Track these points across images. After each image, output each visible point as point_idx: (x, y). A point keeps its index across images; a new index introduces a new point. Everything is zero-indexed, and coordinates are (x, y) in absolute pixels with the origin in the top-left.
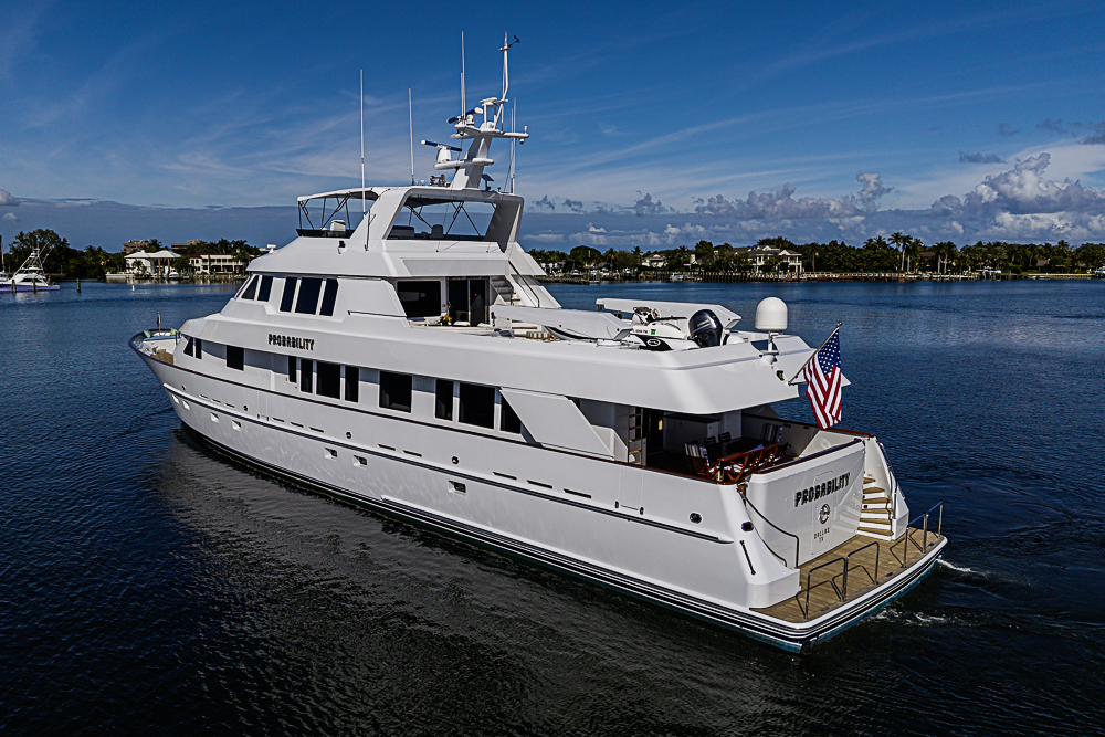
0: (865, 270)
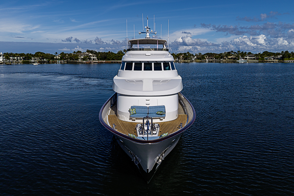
0: (117, 60)
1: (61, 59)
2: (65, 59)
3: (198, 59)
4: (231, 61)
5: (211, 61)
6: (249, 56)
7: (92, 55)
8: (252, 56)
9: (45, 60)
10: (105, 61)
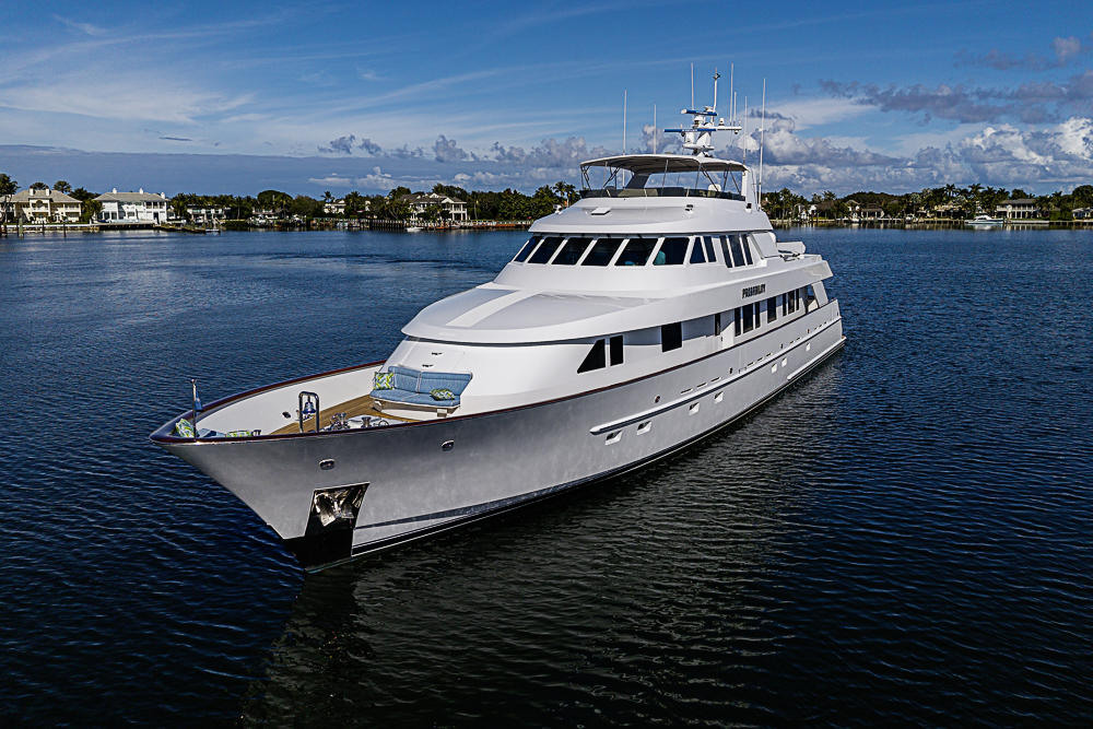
1: (347, 215)
2: (360, 217)
3: (822, 215)
4: (945, 222)
5: (872, 222)
6: (1014, 206)
7: (451, 202)
8: (1024, 206)
9: (296, 218)
10: (494, 224)
